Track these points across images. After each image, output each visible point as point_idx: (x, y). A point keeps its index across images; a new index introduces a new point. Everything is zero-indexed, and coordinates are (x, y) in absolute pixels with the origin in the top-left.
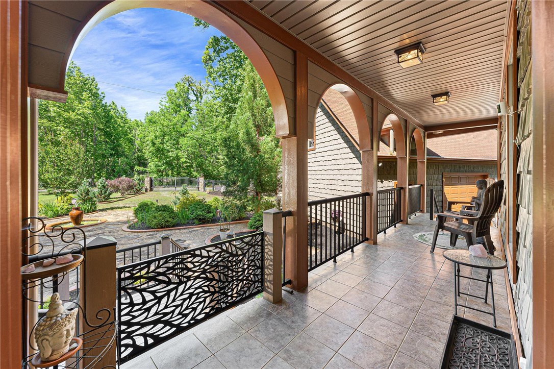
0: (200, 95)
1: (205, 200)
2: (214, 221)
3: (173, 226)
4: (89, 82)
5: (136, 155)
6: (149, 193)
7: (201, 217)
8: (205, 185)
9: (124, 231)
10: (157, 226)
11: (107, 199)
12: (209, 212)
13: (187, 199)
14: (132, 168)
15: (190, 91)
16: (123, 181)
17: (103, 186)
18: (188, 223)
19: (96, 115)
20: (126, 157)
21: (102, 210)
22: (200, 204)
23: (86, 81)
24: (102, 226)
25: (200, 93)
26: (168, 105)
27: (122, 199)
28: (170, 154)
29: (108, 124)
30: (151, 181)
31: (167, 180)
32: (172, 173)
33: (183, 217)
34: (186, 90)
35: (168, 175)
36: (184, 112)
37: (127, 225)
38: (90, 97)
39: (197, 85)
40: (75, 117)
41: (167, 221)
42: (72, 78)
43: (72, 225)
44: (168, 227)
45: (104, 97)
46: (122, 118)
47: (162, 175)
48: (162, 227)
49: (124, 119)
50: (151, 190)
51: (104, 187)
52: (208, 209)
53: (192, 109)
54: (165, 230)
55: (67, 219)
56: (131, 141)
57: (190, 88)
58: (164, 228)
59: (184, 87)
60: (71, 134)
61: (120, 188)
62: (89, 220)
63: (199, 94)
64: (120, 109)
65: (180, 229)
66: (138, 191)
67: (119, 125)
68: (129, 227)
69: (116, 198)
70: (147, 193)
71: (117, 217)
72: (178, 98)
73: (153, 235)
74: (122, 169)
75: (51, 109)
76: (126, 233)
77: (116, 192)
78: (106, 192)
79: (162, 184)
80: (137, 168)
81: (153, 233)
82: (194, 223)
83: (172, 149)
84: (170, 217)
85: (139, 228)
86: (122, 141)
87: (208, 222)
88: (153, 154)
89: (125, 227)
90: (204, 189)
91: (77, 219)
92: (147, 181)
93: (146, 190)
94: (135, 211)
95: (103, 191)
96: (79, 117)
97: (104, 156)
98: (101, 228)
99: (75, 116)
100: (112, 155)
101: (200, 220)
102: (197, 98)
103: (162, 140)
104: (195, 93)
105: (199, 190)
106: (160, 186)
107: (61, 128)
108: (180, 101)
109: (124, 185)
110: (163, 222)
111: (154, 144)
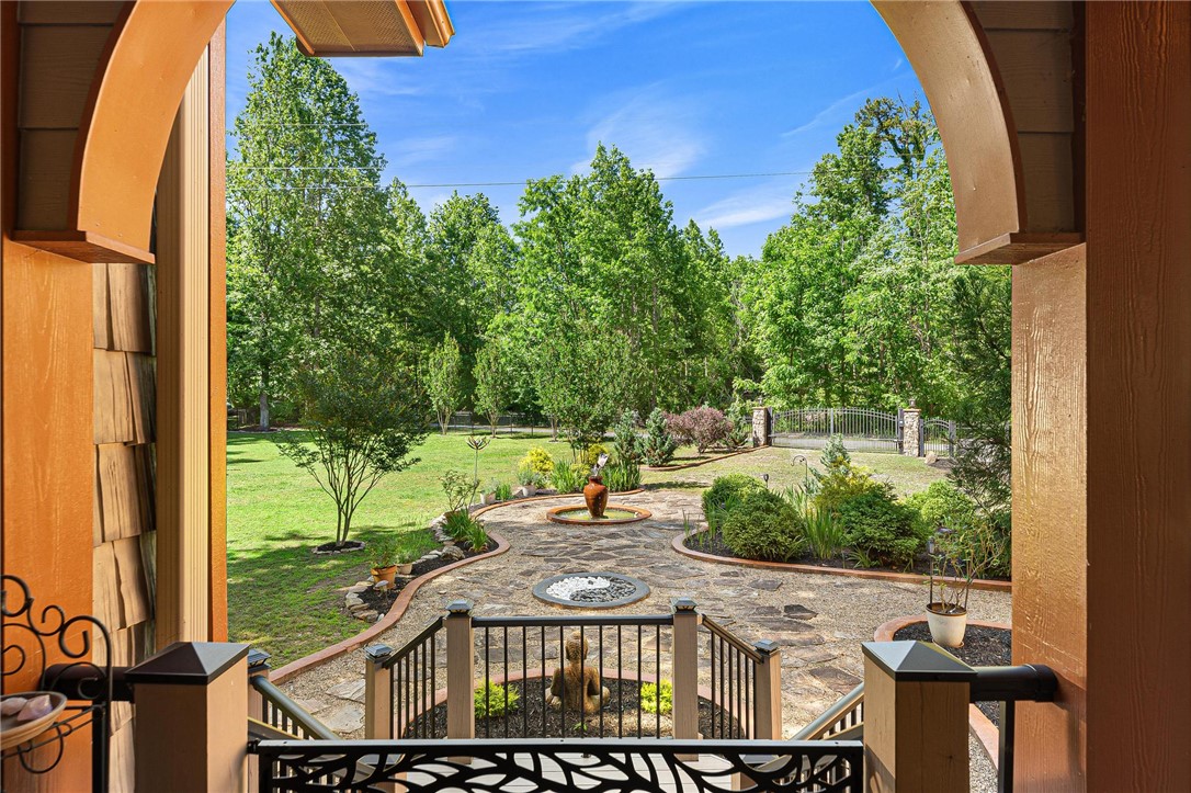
0: (918, 148)
1: (893, 492)
2: (919, 563)
3: (793, 560)
4: (643, 187)
5: (739, 349)
6: (764, 452)
7: (876, 545)
8: (924, 435)
9: (674, 549)
10: (749, 551)
11: (666, 460)
12: (904, 532)
13: (842, 482)
14: (729, 383)
15: (885, 145)
16: (701, 415)
17: (659, 427)
18: (838, 557)
19: (657, 258)
20: (718, 356)
21: (650, 487)
22: (875, 500)
23: (638, 185)
24: (637, 528)
25: (916, 143)
26: (816, 202)
27: (697, 462)
28: (818, 341)
29: (680, 278)
30: (768, 418)
31: (811, 415)
32: (827, 396)
33: (821, 535)
34: (868, 145)
35: (814, 402)
36: (862, 215)
37: (684, 535)
38: (644, 220)
39: (908, 120)
40: (620, 271)
41: (774, 543)
42: (615, 185)
43: (586, 516)
44: (778, 559)
45: (671, 213)
46: (710, 256)
47: (798, 402)
48: (762, 558)
49: (714, 259)
50: (768, 442)
51: (661, 430)
52: (905, 522)
53: (888, 199)
54: (768, 568)
55: (580, 501)
56: (727, 313)
57: (883, 134)
58: (767, 560)
59: (864, 136)
60: (613, 308)
61: (696, 434)
62: (620, 510)
63: (911, 147)
64: (706, 237)
65: (812, 572)
66: (736, 444)
67: (702, 276)
68: (687, 543)
69: (688, 459)
70: (759, 451)
71: (673, 509)
72: (847, 175)
73: (736, 574)
74: (709, 385)
75: (583, 261)
76: (677, 555)
77: (688, 442)
78: (663, 444)
79: (799, 427)
80: (738, 383)
81: (736, 569)
82: (856, 561)
83: (825, 327)
84: (783, 532)
85: (706, 549)
86: (710, 316)
87: (902, 566)
88: (774, 344)
89: (678, 543)
90: (920, 448)
91: (597, 505)
92: (758, 417)
93: (756, 443)
94: (705, 499)
95: (658, 439)
96: (626, 270)
97: (673, 356)
98: (634, 534)
99: (620, 267)
100: (689, 351)
101: (874, 554)
102: (906, 160)
103: (798, 303)
104: (900, 145)
105: (901, 452)
106: (794, 431)
107: (597, 299)
108: (853, 182)
109: (703, 428)
110: (763, 542)
111: (775, 316)
